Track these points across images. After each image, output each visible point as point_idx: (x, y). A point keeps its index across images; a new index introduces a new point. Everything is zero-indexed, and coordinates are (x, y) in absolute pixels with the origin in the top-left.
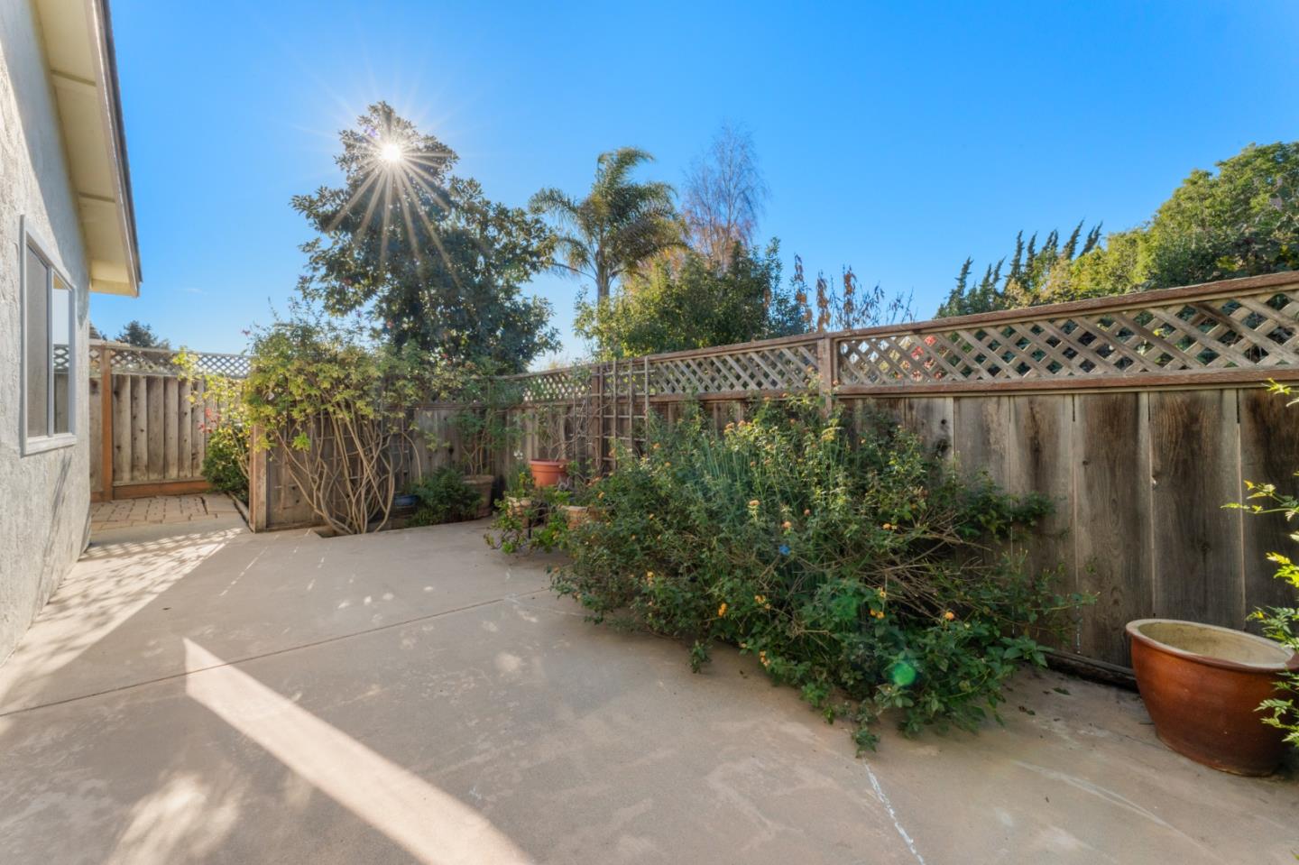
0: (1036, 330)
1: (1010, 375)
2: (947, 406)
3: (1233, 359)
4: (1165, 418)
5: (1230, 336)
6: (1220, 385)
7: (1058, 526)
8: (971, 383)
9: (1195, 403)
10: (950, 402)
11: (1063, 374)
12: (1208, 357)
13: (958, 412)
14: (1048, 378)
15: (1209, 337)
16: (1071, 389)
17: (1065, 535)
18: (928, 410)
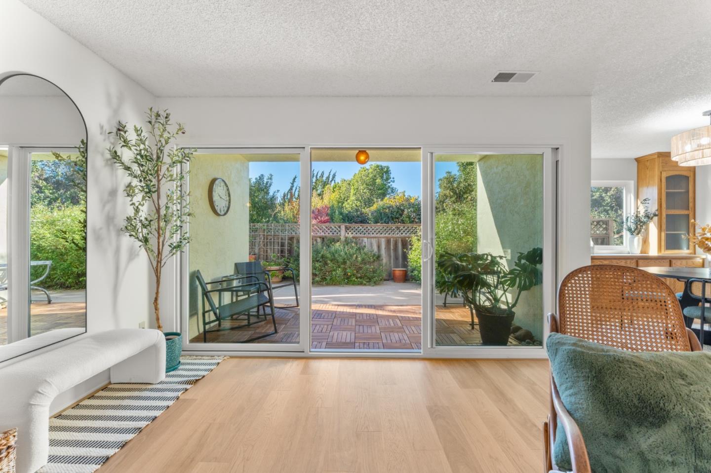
1: (375, 235)
2: (366, 240)
4: (394, 242)
5: (400, 231)
6: (399, 238)
7: (382, 258)
8: (370, 235)
9: (396, 240)
10: (366, 239)
12: (398, 234)
13: (367, 241)
14: (381, 236)
15: (398, 231)
16: (383, 237)
17: (382, 260)
18: (362, 240)
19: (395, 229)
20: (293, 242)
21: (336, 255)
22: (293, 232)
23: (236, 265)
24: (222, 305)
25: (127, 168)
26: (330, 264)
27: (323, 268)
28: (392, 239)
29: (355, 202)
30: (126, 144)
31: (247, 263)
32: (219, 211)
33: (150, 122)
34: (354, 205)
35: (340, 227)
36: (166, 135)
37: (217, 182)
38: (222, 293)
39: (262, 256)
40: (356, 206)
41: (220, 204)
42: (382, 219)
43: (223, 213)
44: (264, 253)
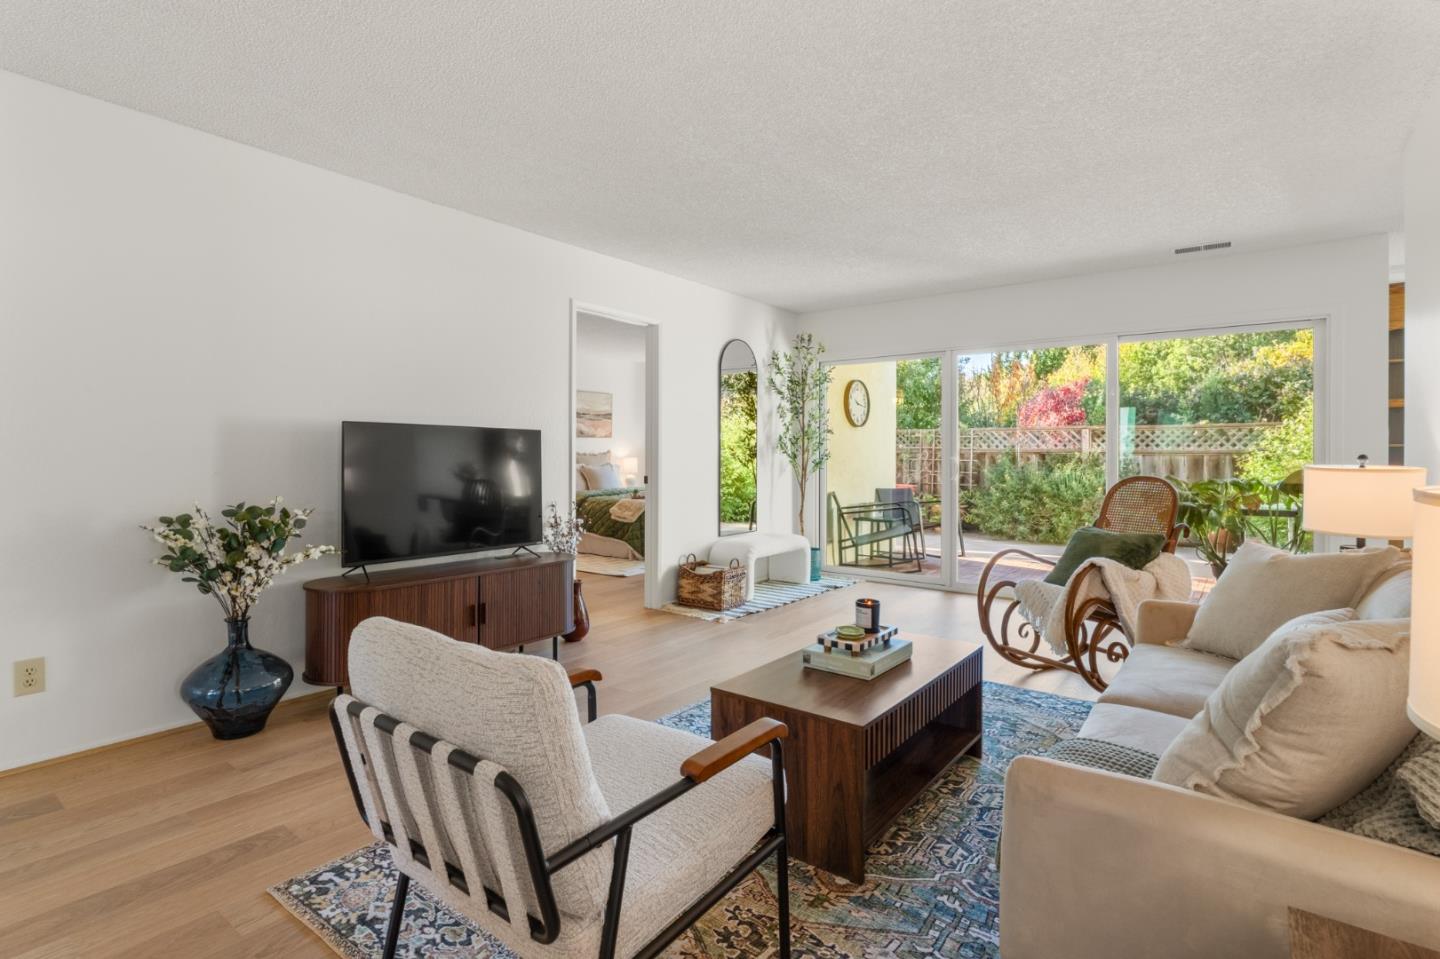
0: (1173, 433)
3: (1228, 447)
4: (1211, 463)
5: (1228, 440)
6: (1226, 454)
8: (1149, 449)
11: (1181, 449)
12: (1222, 445)
14: (1177, 449)
15: (1222, 440)
16: (1184, 454)
19: (1216, 436)
20: (983, 463)
21: (1062, 487)
22: (983, 445)
23: (878, 491)
24: (860, 534)
25: (780, 393)
26: (1049, 503)
27: (1034, 511)
28: (1206, 458)
29: (1190, 359)
30: (779, 371)
31: (894, 490)
32: (855, 422)
33: (797, 348)
34: (1184, 368)
35: (1079, 432)
36: (809, 357)
37: (853, 386)
38: (860, 522)
39: (927, 487)
40: (1192, 369)
41: (857, 412)
42: (1216, 410)
43: (860, 423)
44: (930, 481)
